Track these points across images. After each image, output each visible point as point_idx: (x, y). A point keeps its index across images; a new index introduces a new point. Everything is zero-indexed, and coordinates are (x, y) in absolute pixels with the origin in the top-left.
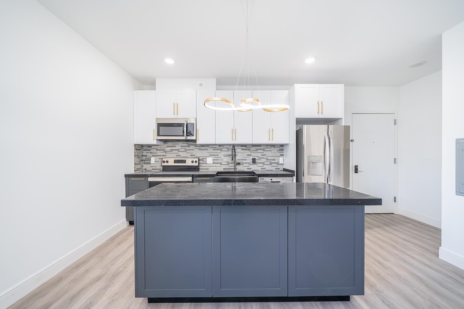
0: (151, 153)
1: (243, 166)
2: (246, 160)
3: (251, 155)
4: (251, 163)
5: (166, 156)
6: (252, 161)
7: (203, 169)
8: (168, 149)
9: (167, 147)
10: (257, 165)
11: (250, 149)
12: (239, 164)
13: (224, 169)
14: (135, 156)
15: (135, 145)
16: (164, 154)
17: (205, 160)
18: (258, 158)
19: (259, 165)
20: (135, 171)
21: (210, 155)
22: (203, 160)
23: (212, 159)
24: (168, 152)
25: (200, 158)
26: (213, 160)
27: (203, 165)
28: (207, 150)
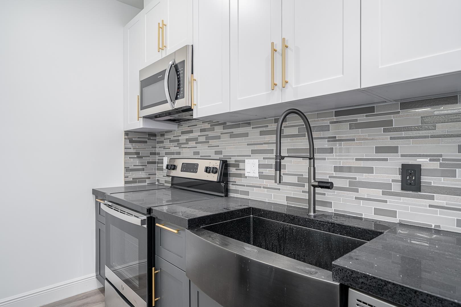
0: (164, 148)
1: (355, 194)
2: (370, 170)
3: (394, 150)
4: (397, 187)
5: (179, 153)
6: (399, 177)
7: (236, 191)
8: (183, 138)
9: (183, 133)
10: (432, 198)
11: (390, 122)
12: (327, 185)
13: (288, 198)
14: (126, 154)
15: (127, 133)
16: (177, 149)
17: (241, 165)
18: (436, 165)
19: (440, 200)
20: (126, 182)
21: (254, 152)
22: (236, 165)
23: (256, 162)
24: (183, 146)
25: (232, 161)
26: (260, 166)
27: (237, 180)
28: (246, 135)
